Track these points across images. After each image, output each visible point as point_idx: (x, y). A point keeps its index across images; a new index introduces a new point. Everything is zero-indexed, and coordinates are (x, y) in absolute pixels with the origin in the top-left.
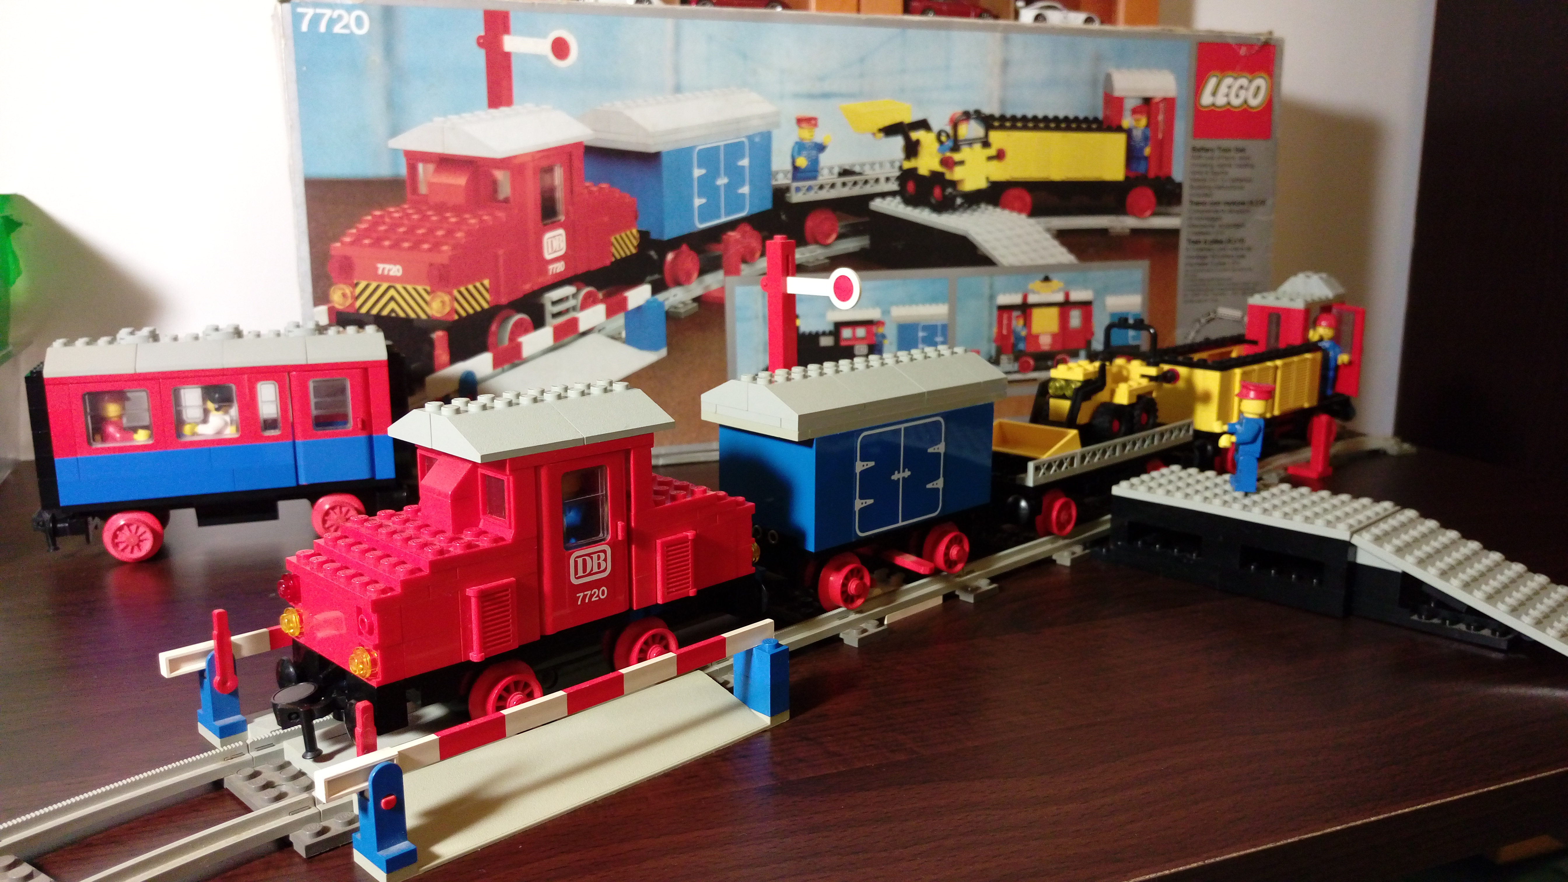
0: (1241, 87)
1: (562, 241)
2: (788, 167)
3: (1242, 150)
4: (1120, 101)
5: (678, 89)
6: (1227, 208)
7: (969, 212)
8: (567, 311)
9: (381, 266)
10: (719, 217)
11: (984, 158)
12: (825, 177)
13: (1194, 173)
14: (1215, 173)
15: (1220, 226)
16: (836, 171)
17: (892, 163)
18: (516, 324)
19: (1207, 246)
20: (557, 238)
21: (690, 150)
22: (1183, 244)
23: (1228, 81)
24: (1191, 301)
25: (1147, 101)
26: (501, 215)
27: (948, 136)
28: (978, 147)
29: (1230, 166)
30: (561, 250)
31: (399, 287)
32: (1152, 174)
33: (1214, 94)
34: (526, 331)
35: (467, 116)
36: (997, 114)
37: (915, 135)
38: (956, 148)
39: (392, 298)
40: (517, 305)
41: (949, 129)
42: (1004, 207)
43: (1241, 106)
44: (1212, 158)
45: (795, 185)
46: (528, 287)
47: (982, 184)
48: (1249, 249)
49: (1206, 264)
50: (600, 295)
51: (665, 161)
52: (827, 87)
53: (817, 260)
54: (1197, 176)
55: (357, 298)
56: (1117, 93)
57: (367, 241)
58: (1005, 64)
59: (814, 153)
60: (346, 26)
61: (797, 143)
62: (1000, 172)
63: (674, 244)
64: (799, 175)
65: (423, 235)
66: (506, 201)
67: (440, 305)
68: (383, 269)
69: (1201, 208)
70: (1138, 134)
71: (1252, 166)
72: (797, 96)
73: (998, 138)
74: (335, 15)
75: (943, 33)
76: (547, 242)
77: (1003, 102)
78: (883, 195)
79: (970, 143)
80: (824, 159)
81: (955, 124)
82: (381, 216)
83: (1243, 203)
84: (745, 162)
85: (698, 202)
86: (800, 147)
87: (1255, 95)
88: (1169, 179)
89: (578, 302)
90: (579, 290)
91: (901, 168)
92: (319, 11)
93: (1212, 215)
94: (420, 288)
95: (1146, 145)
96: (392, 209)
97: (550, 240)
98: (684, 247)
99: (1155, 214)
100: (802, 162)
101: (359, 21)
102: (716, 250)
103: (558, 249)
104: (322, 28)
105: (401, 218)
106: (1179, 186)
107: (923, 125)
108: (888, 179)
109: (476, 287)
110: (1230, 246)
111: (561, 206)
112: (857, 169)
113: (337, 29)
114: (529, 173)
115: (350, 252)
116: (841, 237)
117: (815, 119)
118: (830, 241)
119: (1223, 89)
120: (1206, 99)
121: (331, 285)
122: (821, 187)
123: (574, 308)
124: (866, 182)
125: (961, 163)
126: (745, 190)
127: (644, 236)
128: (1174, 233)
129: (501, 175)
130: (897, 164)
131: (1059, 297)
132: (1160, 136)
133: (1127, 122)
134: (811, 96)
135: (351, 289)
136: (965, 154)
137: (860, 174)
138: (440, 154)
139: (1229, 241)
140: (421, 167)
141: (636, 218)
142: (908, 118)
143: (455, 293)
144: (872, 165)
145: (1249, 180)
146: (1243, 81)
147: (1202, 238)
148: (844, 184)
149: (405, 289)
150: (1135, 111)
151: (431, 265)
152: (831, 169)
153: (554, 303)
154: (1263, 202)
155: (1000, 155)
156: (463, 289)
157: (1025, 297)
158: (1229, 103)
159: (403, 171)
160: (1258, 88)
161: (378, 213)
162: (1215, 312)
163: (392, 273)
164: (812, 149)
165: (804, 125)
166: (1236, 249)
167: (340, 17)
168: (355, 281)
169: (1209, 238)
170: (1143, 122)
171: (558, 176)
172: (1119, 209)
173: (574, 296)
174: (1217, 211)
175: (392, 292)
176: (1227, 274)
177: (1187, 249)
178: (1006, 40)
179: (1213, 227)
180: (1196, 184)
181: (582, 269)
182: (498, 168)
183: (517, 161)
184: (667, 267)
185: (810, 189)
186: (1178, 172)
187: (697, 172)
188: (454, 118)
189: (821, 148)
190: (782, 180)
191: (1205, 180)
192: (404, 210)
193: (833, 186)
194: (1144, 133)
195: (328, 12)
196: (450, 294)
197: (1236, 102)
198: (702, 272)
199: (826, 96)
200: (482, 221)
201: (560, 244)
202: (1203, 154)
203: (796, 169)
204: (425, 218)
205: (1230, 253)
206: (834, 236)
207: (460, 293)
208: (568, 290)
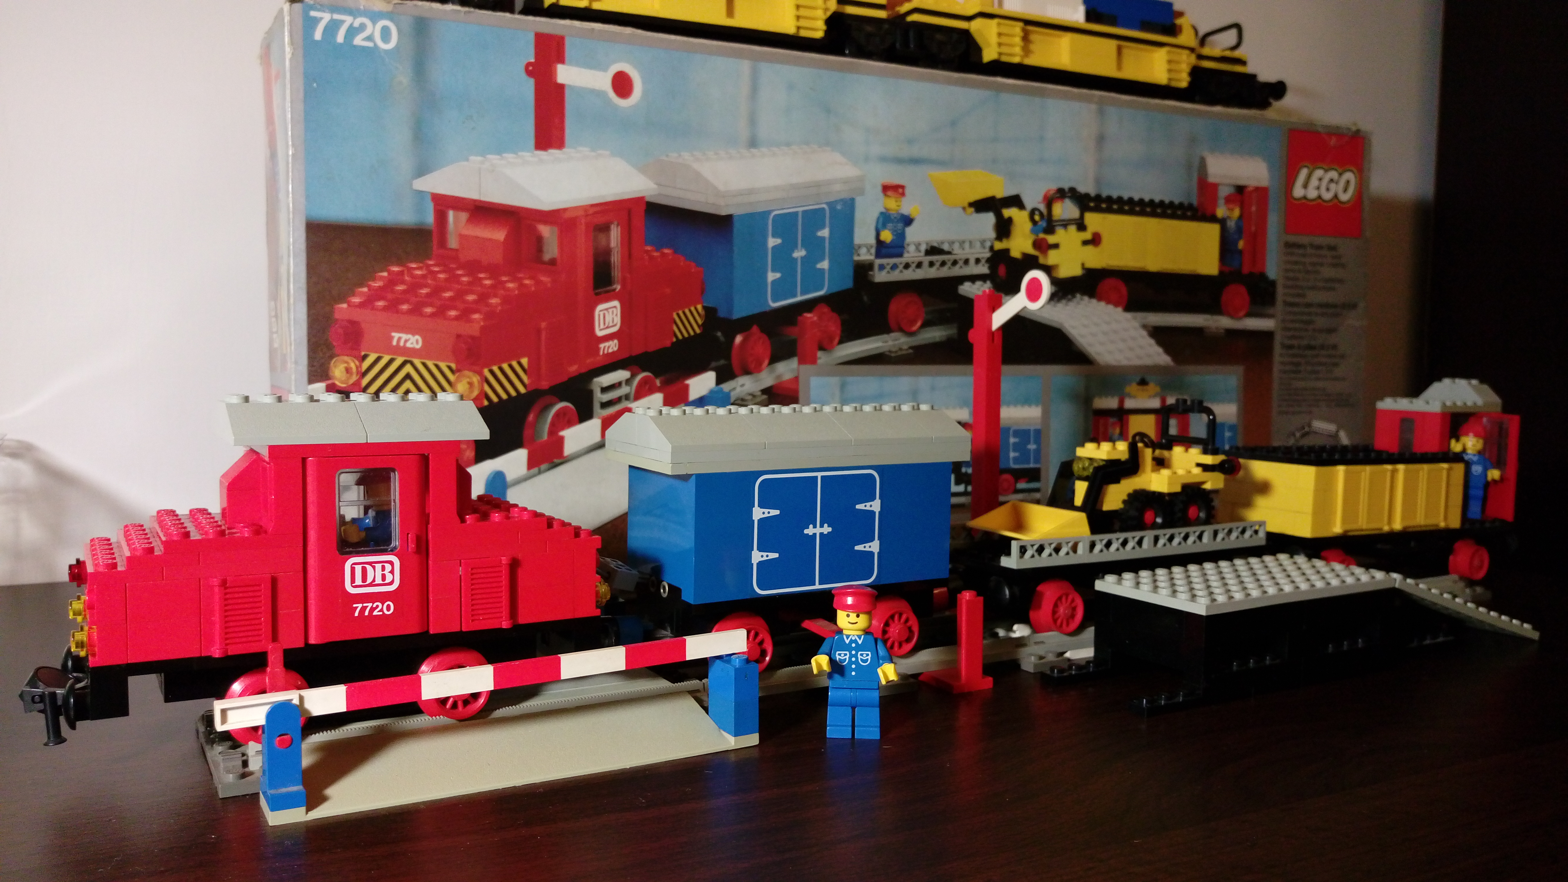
0: (1332, 180)
1: (617, 315)
2: (872, 241)
3: (1332, 248)
4: (1215, 187)
5: (753, 143)
6: (1319, 310)
7: (1064, 301)
8: (618, 400)
9: (396, 335)
10: (795, 296)
11: (1079, 243)
12: (911, 254)
13: (1287, 271)
14: (1308, 272)
15: (1314, 330)
16: (923, 248)
17: (983, 242)
18: (557, 414)
19: (1301, 352)
20: (610, 310)
21: (765, 214)
22: (1277, 349)
23: (1319, 173)
24: (1287, 413)
25: (1240, 189)
26: (544, 279)
27: (1041, 214)
28: (1072, 229)
29: (1322, 265)
30: (615, 325)
31: (417, 362)
32: (1246, 270)
33: (1305, 186)
34: (570, 424)
35: (510, 156)
36: (1093, 193)
37: (1007, 213)
38: (1050, 229)
39: (408, 376)
40: (560, 391)
41: (1042, 207)
42: (1100, 299)
43: (1331, 201)
44: (1304, 255)
45: (878, 262)
46: (573, 369)
47: (1077, 272)
48: (1342, 356)
49: (1300, 372)
50: (658, 382)
51: (737, 226)
52: (916, 151)
53: (901, 349)
54: (1291, 275)
55: (364, 374)
56: (1211, 179)
57: (381, 303)
58: (1101, 139)
59: (900, 225)
60: (369, 38)
61: (882, 213)
62: (1096, 259)
63: (744, 324)
64: (884, 251)
65: (451, 299)
66: (553, 262)
67: (467, 386)
68: (399, 339)
69: (1296, 309)
70: (1231, 224)
71: (1343, 266)
72: (883, 159)
73: (1093, 220)
74: (357, 24)
75: (1037, 100)
76: (599, 315)
77: (1098, 181)
78: (973, 278)
79: (1065, 224)
80: (912, 234)
81: (1049, 202)
82: (401, 273)
83: (1335, 306)
84: (825, 233)
85: (772, 276)
86: (885, 219)
87: (1345, 190)
88: (1263, 276)
89: (631, 389)
90: (633, 375)
91: (991, 248)
92: (336, 16)
93: (1305, 318)
94: (443, 365)
95: (1240, 238)
96: (414, 265)
97: (602, 314)
98: (755, 329)
99: (1250, 315)
100: (887, 236)
101: (386, 34)
102: (792, 332)
103: (611, 324)
104: (340, 38)
105: (424, 277)
106: (1273, 284)
107: (1015, 201)
108: (978, 261)
109: (511, 366)
110: (1324, 352)
111: (617, 273)
112: (946, 247)
113: (358, 41)
114: (582, 229)
115: (359, 315)
116: (926, 324)
117: (903, 187)
118: (915, 328)
119: (1314, 182)
120: (1298, 192)
121: (332, 357)
122: (907, 266)
123: (627, 397)
124: (955, 263)
125: (1056, 246)
126: (825, 265)
127: (710, 312)
128: (1268, 336)
129: (547, 231)
130: (988, 244)
131: (1156, 404)
132: (1253, 229)
133: (1221, 212)
134: (899, 161)
135: (357, 363)
136: (1059, 236)
137: (949, 253)
138: (475, 201)
139: (1322, 347)
140: (451, 214)
141: (703, 291)
142: (1000, 193)
143: (486, 372)
144: (962, 243)
145: (1340, 281)
146: (1333, 174)
147: (1295, 342)
148: (931, 264)
149: (424, 365)
150: (1228, 200)
151: (459, 336)
152: (918, 246)
153: (604, 390)
154: (1354, 306)
155: (1095, 240)
156: (495, 369)
157: (1121, 402)
158: (1320, 197)
159: (429, 218)
160: (1348, 182)
161: (396, 269)
162: (1309, 425)
163: (409, 345)
164: (898, 222)
165: (889, 193)
166: (1330, 356)
167: (363, 27)
168: (363, 353)
169: (1305, 342)
170: (1237, 212)
171: (615, 235)
172: (1214, 308)
173: (628, 382)
174: (1309, 314)
175: (408, 368)
176: (1320, 384)
177: (1281, 355)
178: (1101, 112)
179: (1306, 330)
180: (1290, 283)
181: (638, 350)
182: (546, 222)
183: (567, 215)
184: (734, 353)
185: (894, 267)
186: (1272, 270)
187: (773, 242)
188: (493, 158)
189: (908, 221)
190: (865, 256)
191: (1297, 279)
192: (428, 266)
193: (919, 265)
194: (1237, 223)
195: (348, 19)
196: (480, 374)
197: (1327, 196)
198: (775, 359)
199: (915, 161)
200: (522, 286)
201: (613, 319)
202: (1297, 251)
203: (880, 243)
204: (453, 278)
205: (1324, 360)
206: (919, 324)
207: (492, 373)
208: (621, 375)
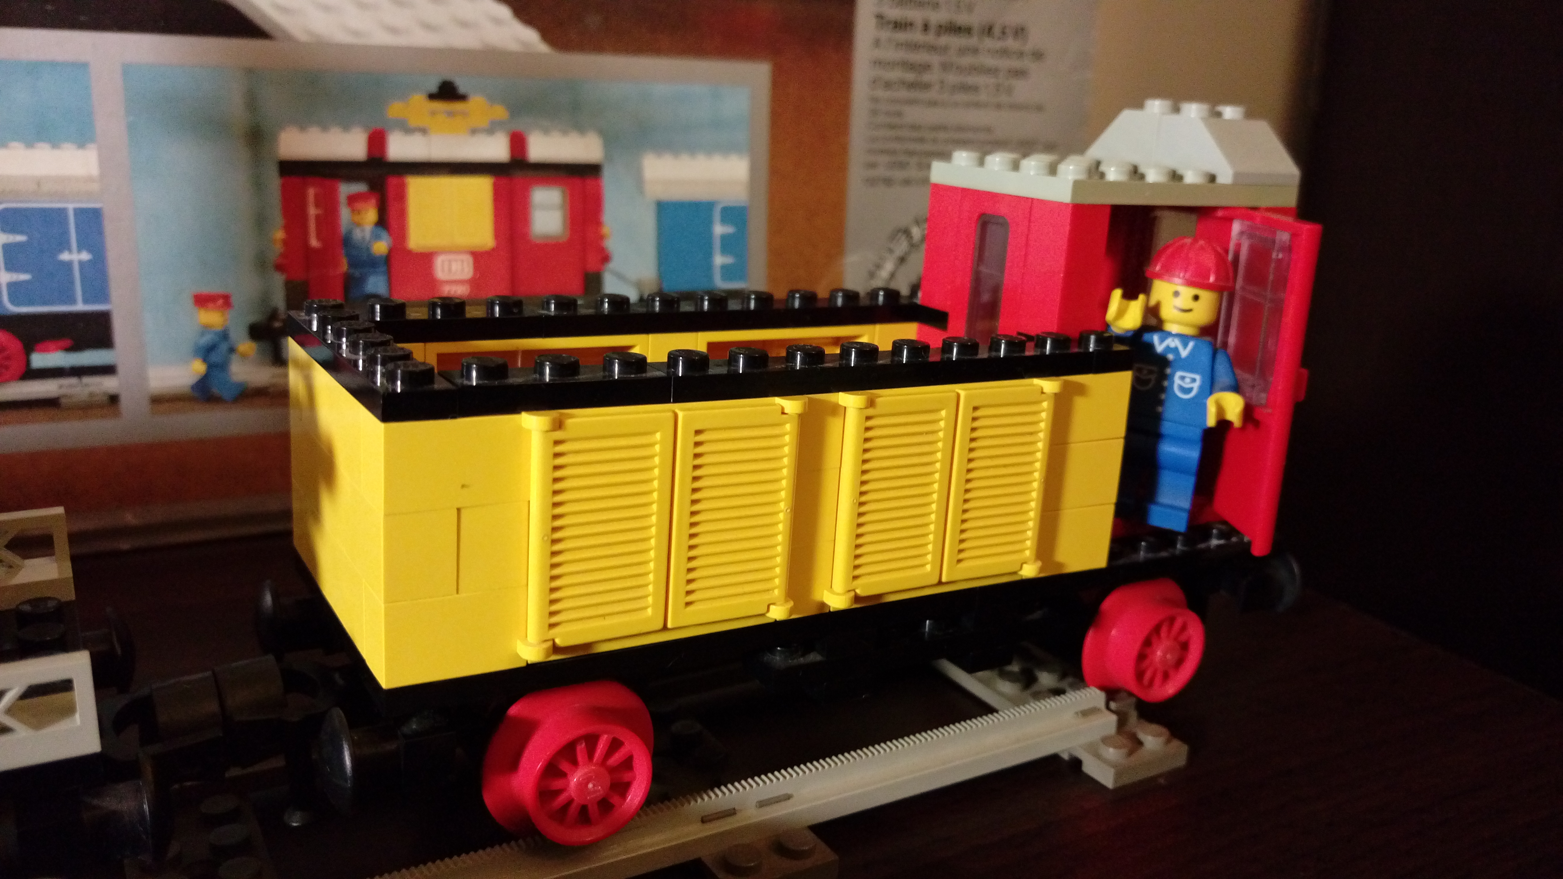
19: (930, 38)
48: (1038, 55)
110: (989, 43)
131: (493, 148)
139: (988, 30)
147: (913, 14)
157: (377, 140)
166: (1004, 53)
177: (877, 43)
205: (990, 61)
